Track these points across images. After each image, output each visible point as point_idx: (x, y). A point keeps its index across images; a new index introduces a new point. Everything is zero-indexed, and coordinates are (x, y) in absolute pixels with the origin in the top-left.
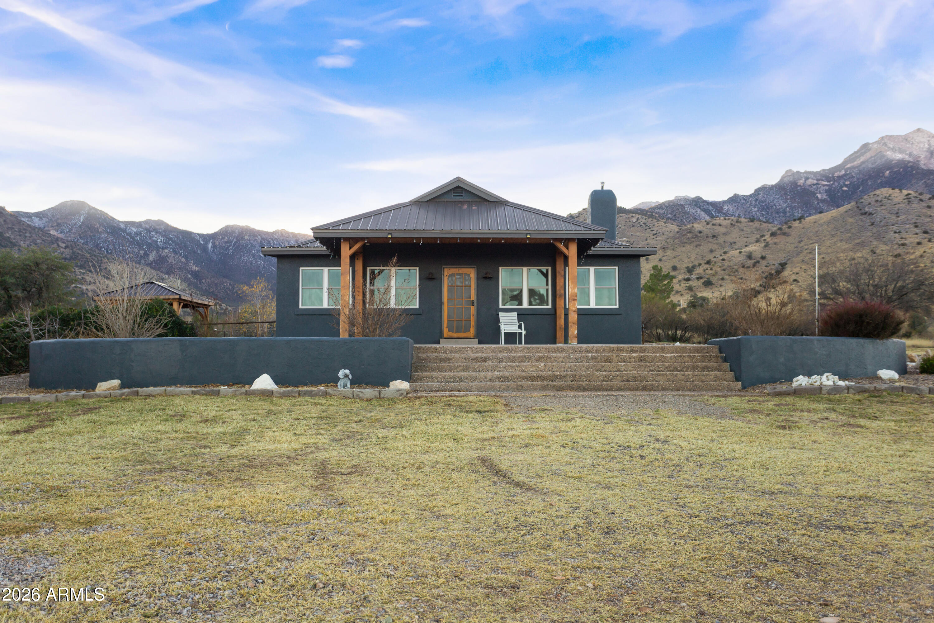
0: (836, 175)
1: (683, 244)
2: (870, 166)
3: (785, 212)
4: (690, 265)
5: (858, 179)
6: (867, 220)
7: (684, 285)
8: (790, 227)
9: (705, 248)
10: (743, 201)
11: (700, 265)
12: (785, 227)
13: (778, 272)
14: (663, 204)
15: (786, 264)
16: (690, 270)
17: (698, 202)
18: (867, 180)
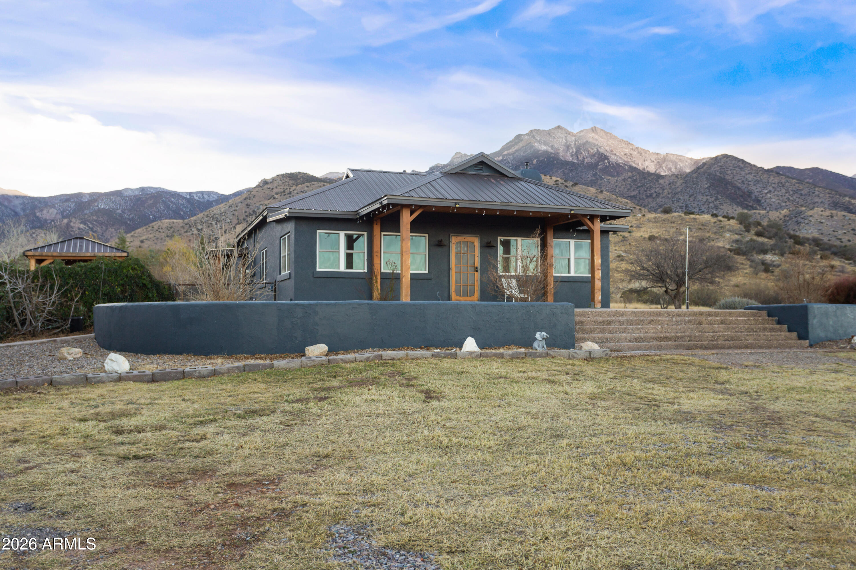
2: (522, 154)
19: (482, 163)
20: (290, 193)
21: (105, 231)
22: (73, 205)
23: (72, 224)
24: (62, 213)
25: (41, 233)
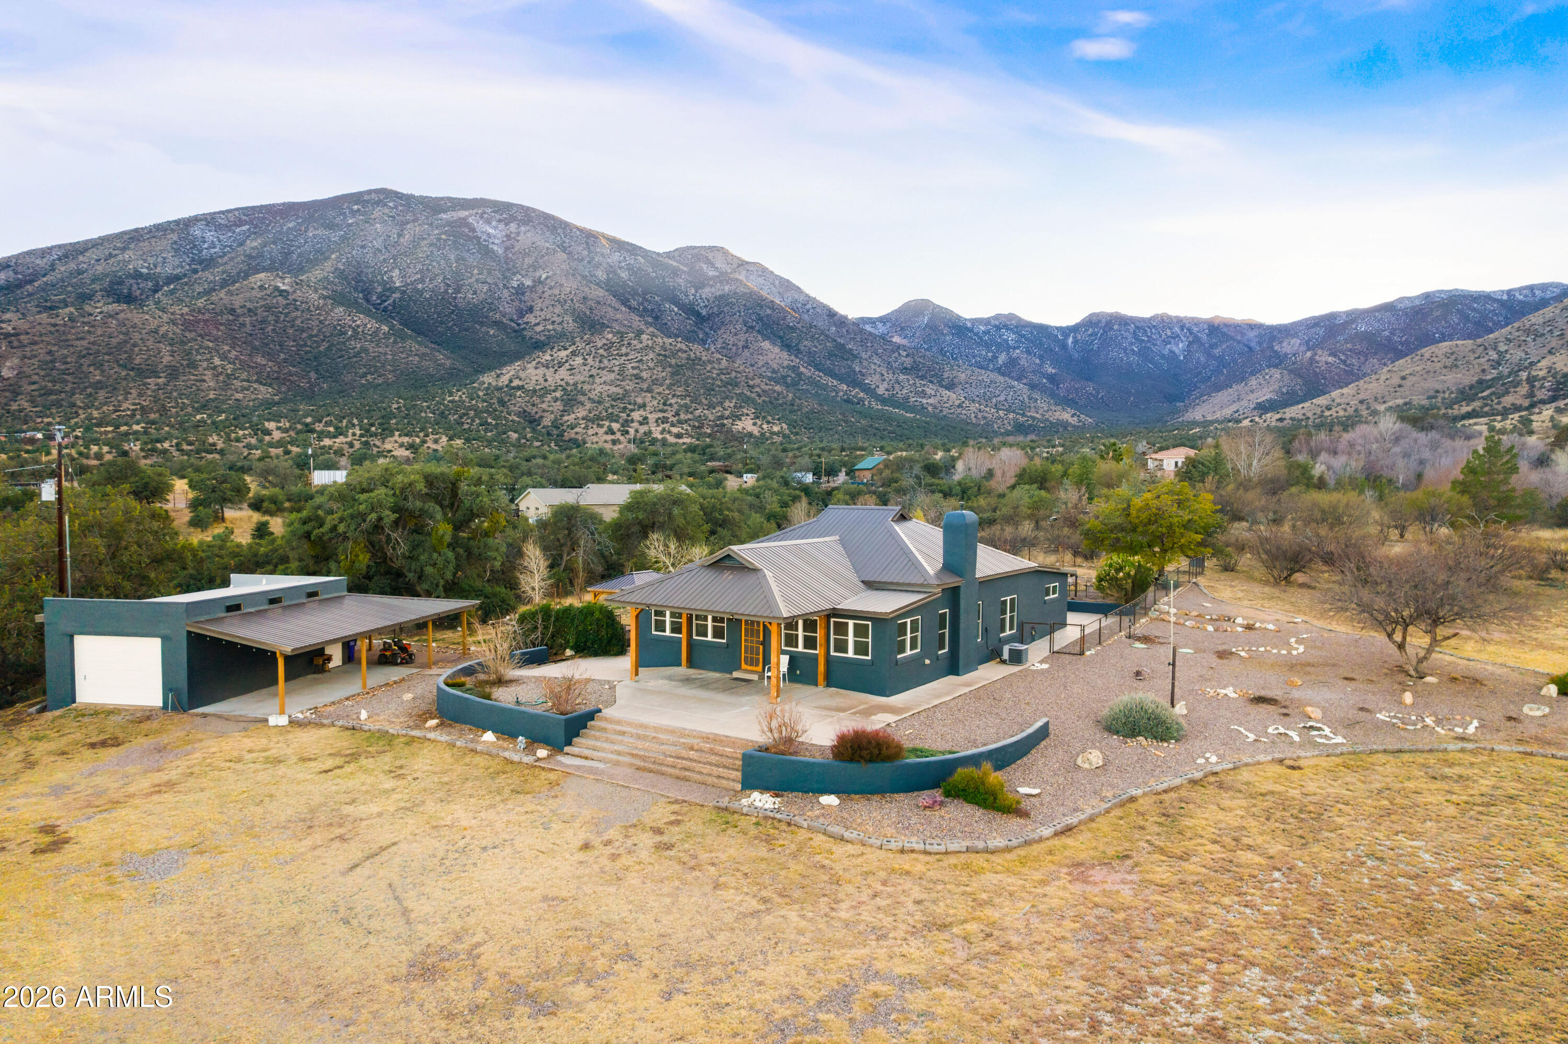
21: (1364, 363)
22: (1321, 332)
23: (1317, 358)
24: (1307, 343)
25: (1276, 373)
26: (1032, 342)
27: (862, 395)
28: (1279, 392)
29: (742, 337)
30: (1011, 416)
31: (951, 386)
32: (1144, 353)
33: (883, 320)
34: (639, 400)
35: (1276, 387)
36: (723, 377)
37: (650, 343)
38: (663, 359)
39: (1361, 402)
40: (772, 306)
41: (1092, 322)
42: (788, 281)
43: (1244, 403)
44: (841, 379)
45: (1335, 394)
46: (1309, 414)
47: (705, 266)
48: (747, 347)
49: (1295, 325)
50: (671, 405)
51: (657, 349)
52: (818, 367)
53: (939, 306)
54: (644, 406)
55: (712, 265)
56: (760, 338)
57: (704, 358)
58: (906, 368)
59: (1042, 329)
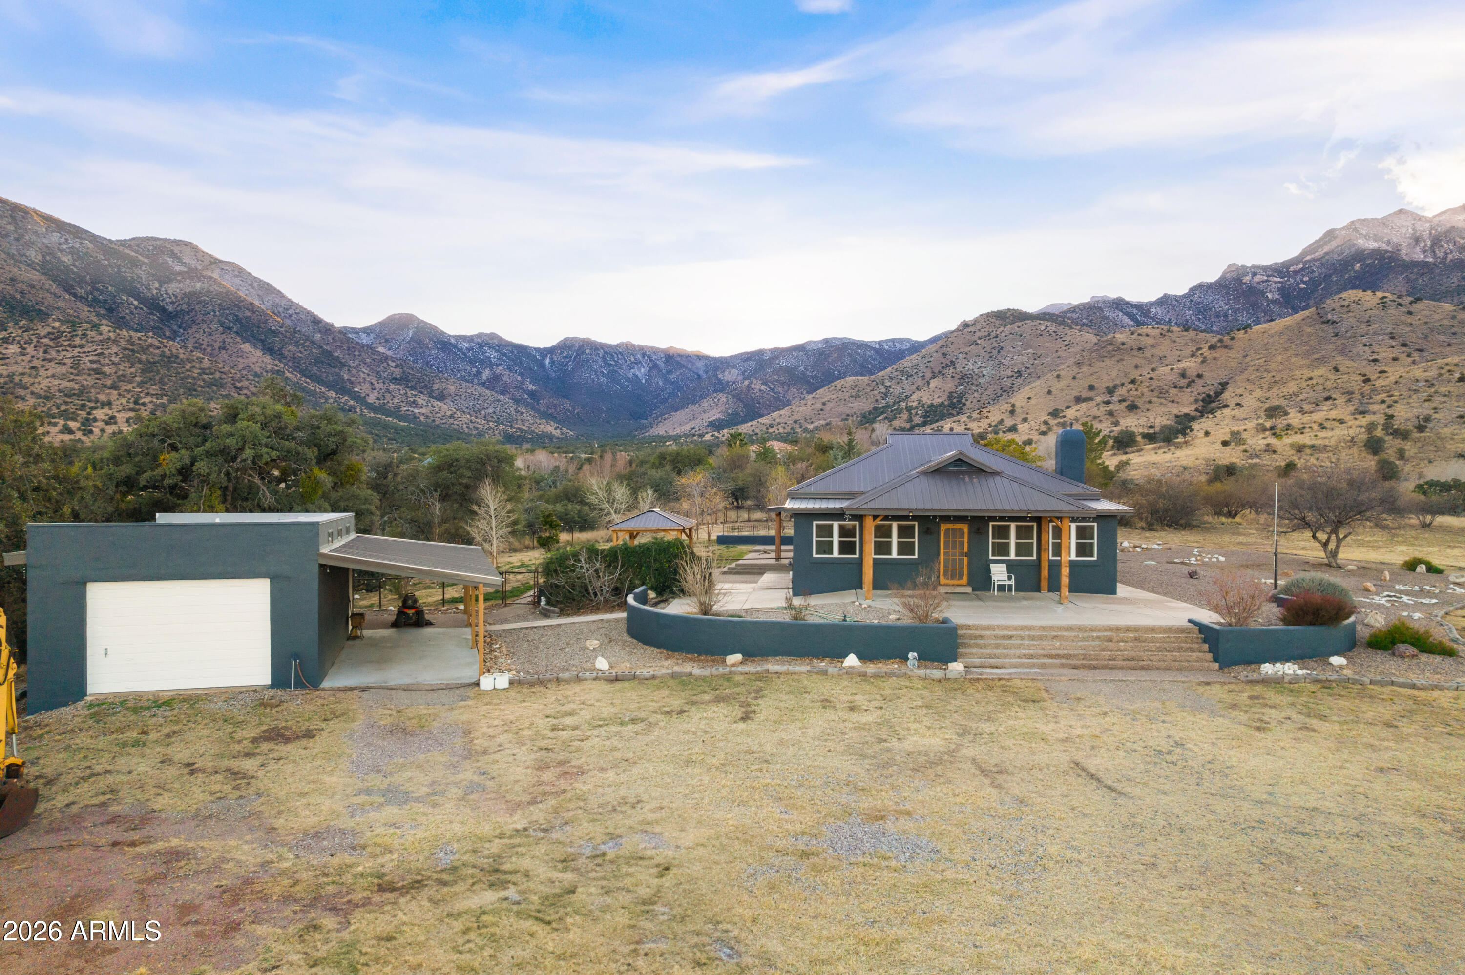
0: (1292, 269)
1: (1102, 358)
2: (1336, 257)
3: (1226, 316)
4: (1111, 384)
5: (1320, 274)
6: (1329, 329)
7: (1103, 409)
8: (1233, 338)
9: (1130, 362)
10: (1175, 303)
11: (1123, 384)
12: (1226, 338)
13: (1218, 394)
14: (1078, 306)
15: (1227, 383)
16: (1111, 391)
17: (1119, 304)
18: (1330, 276)
19: (959, 460)
20: (997, 336)
22: (753, 365)
23: (753, 386)
24: (743, 373)
25: (723, 397)
26: (512, 360)
27: (352, 402)
28: (725, 412)
29: (218, 337)
30: (501, 427)
31: (441, 397)
32: (612, 375)
33: (367, 331)
34: (102, 397)
35: (723, 408)
36: (206, 377)
37: (112, 335)
38: (130, 354)
39: (795, 422)
40: (251, 307)
41: (566, 346)
42: (268, 284)
43: (698, 421)
44: (330, 386)
45: (775, 414)
46: (757, 431)
47: (170, 260)
48: (224, 348)
49: (732, 357)
50: (144, 404)
51: (123, 343)
52: (303, 373)
53: (423, 321)
54: (109, 404)
55: (180, 260)
56: (239, 339)
57: (181, 356)
58: (395, 379)
59: (522, 350)
